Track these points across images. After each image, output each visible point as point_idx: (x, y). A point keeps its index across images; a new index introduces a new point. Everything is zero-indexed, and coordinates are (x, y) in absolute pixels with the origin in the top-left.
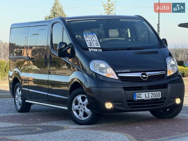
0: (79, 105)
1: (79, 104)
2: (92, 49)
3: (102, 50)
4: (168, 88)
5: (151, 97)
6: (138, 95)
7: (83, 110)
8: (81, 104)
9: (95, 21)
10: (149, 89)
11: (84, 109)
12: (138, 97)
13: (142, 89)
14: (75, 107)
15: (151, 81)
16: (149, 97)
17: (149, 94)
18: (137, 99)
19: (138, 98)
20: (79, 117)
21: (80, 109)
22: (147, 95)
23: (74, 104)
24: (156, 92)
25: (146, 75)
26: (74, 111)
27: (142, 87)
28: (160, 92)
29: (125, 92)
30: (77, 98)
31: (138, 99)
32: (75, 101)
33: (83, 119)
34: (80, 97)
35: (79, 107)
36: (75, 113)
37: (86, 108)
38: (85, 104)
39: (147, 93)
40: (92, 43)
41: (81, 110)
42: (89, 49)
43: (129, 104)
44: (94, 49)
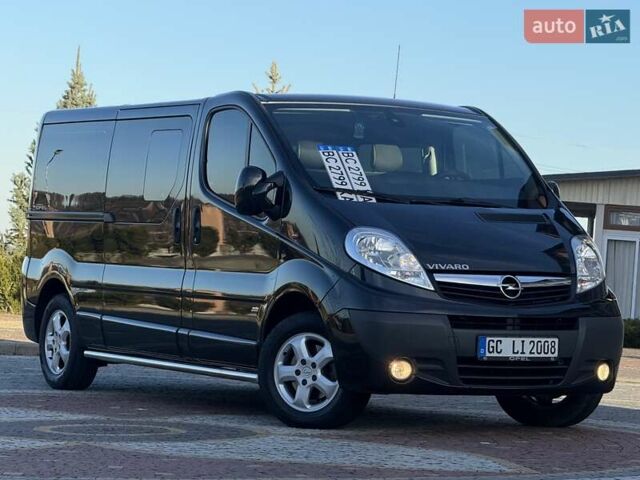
0: (298, 366)
1: (299, 362)
2: (345, 195)
3: (377, 199)
4: (578, 328)
5: (531, 353)
6: (492, 344)
7: (310, 381)
8: (304, 362)
9: (348, 110)
10: (522, 328)
11: (314, 378)
12: (491, 350)
13: (504, 328)
14: (281, 370)
15: (530, 303)
16: (523, 353)
17: (523, 342)
18: (488, 354)
19: (490, 352)
20: (294, 404)
21: (300, 379)
22: (518, 348)
23: (280, 363)
24: (543, 340)
25: (517, 286)
26: (280, 382)
27: (504, 320)
28: (556, 340)
29: (455, 330)
30: (293, 344)
31: (492, 355)
32: (285, 354)
33: (309, 408)
34: (304, 340)
35: (298, 372)
36: (282, 389)
37: (319, 374)
38: (317, 364)
39: (518, 341)
40: (345, 176)
41: (304, 382)
42: (338, 194)
43: (461, 371)
44: (353, 196)
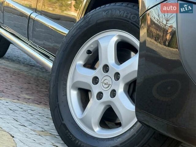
0: (98, 72)
7: (106, 97)
8: (106, 68)
11: (113, 93)
14: (79, 72)
20: (82, 120)
21: (95, 90)
23: (80, 63)
34: (115, 40)
35: (96, 80)
36: (73, 96)
37: (120, 90)
38: (122, 75)
41: (100, 96)
